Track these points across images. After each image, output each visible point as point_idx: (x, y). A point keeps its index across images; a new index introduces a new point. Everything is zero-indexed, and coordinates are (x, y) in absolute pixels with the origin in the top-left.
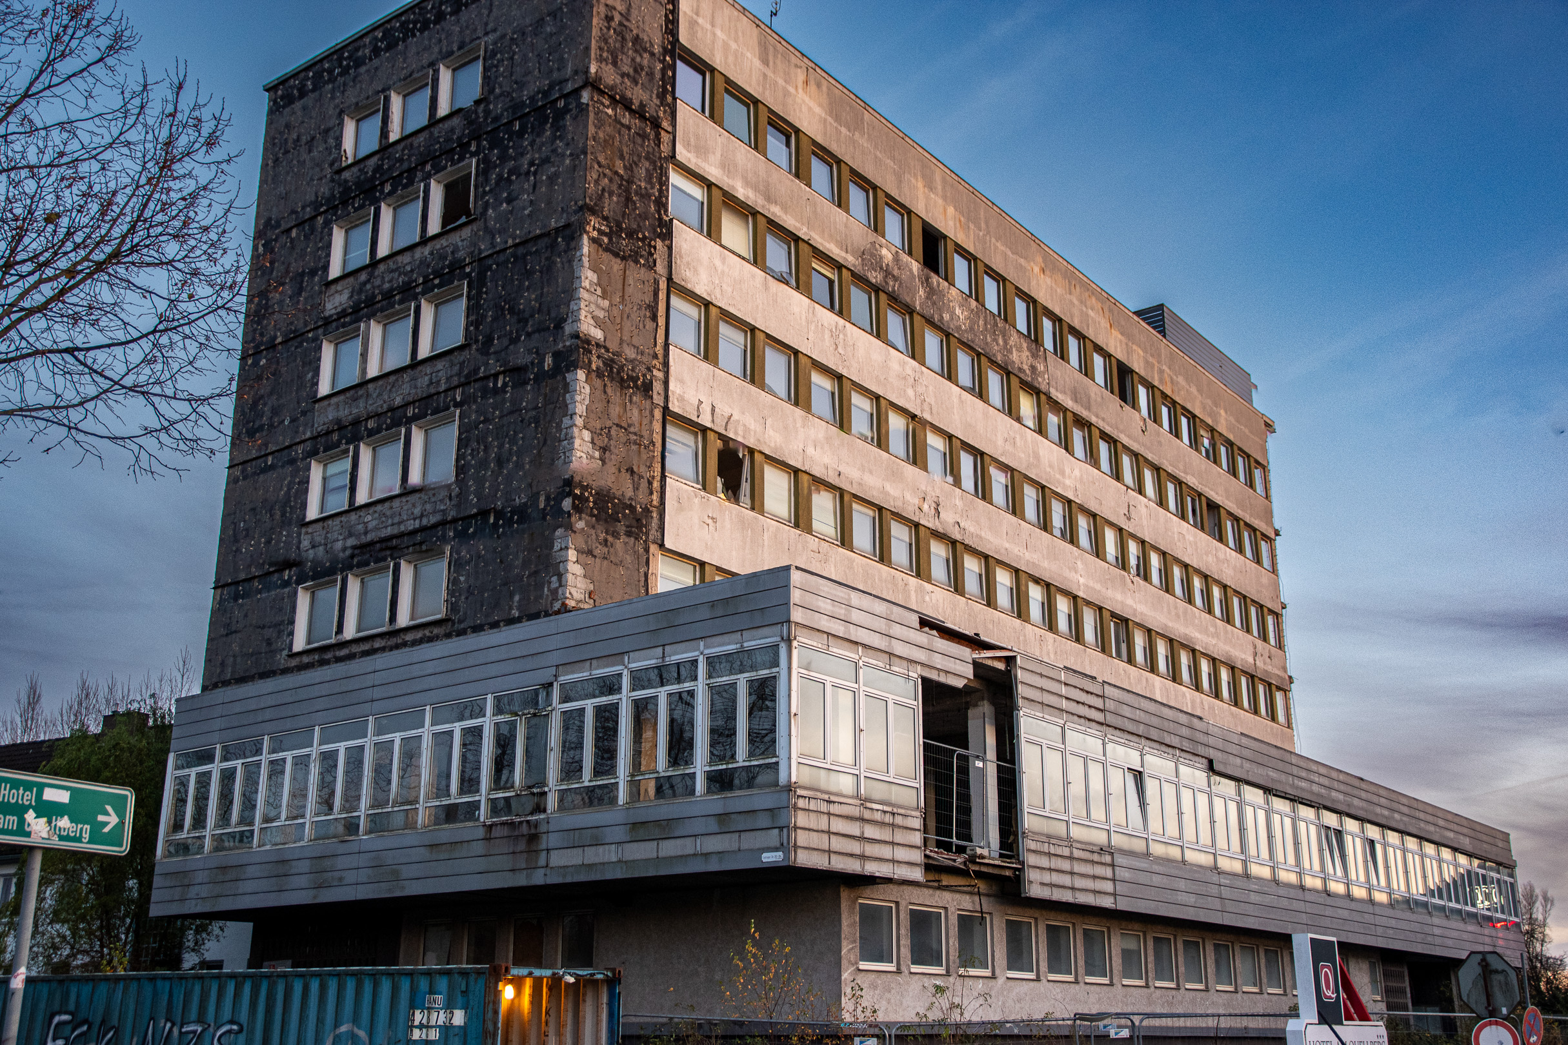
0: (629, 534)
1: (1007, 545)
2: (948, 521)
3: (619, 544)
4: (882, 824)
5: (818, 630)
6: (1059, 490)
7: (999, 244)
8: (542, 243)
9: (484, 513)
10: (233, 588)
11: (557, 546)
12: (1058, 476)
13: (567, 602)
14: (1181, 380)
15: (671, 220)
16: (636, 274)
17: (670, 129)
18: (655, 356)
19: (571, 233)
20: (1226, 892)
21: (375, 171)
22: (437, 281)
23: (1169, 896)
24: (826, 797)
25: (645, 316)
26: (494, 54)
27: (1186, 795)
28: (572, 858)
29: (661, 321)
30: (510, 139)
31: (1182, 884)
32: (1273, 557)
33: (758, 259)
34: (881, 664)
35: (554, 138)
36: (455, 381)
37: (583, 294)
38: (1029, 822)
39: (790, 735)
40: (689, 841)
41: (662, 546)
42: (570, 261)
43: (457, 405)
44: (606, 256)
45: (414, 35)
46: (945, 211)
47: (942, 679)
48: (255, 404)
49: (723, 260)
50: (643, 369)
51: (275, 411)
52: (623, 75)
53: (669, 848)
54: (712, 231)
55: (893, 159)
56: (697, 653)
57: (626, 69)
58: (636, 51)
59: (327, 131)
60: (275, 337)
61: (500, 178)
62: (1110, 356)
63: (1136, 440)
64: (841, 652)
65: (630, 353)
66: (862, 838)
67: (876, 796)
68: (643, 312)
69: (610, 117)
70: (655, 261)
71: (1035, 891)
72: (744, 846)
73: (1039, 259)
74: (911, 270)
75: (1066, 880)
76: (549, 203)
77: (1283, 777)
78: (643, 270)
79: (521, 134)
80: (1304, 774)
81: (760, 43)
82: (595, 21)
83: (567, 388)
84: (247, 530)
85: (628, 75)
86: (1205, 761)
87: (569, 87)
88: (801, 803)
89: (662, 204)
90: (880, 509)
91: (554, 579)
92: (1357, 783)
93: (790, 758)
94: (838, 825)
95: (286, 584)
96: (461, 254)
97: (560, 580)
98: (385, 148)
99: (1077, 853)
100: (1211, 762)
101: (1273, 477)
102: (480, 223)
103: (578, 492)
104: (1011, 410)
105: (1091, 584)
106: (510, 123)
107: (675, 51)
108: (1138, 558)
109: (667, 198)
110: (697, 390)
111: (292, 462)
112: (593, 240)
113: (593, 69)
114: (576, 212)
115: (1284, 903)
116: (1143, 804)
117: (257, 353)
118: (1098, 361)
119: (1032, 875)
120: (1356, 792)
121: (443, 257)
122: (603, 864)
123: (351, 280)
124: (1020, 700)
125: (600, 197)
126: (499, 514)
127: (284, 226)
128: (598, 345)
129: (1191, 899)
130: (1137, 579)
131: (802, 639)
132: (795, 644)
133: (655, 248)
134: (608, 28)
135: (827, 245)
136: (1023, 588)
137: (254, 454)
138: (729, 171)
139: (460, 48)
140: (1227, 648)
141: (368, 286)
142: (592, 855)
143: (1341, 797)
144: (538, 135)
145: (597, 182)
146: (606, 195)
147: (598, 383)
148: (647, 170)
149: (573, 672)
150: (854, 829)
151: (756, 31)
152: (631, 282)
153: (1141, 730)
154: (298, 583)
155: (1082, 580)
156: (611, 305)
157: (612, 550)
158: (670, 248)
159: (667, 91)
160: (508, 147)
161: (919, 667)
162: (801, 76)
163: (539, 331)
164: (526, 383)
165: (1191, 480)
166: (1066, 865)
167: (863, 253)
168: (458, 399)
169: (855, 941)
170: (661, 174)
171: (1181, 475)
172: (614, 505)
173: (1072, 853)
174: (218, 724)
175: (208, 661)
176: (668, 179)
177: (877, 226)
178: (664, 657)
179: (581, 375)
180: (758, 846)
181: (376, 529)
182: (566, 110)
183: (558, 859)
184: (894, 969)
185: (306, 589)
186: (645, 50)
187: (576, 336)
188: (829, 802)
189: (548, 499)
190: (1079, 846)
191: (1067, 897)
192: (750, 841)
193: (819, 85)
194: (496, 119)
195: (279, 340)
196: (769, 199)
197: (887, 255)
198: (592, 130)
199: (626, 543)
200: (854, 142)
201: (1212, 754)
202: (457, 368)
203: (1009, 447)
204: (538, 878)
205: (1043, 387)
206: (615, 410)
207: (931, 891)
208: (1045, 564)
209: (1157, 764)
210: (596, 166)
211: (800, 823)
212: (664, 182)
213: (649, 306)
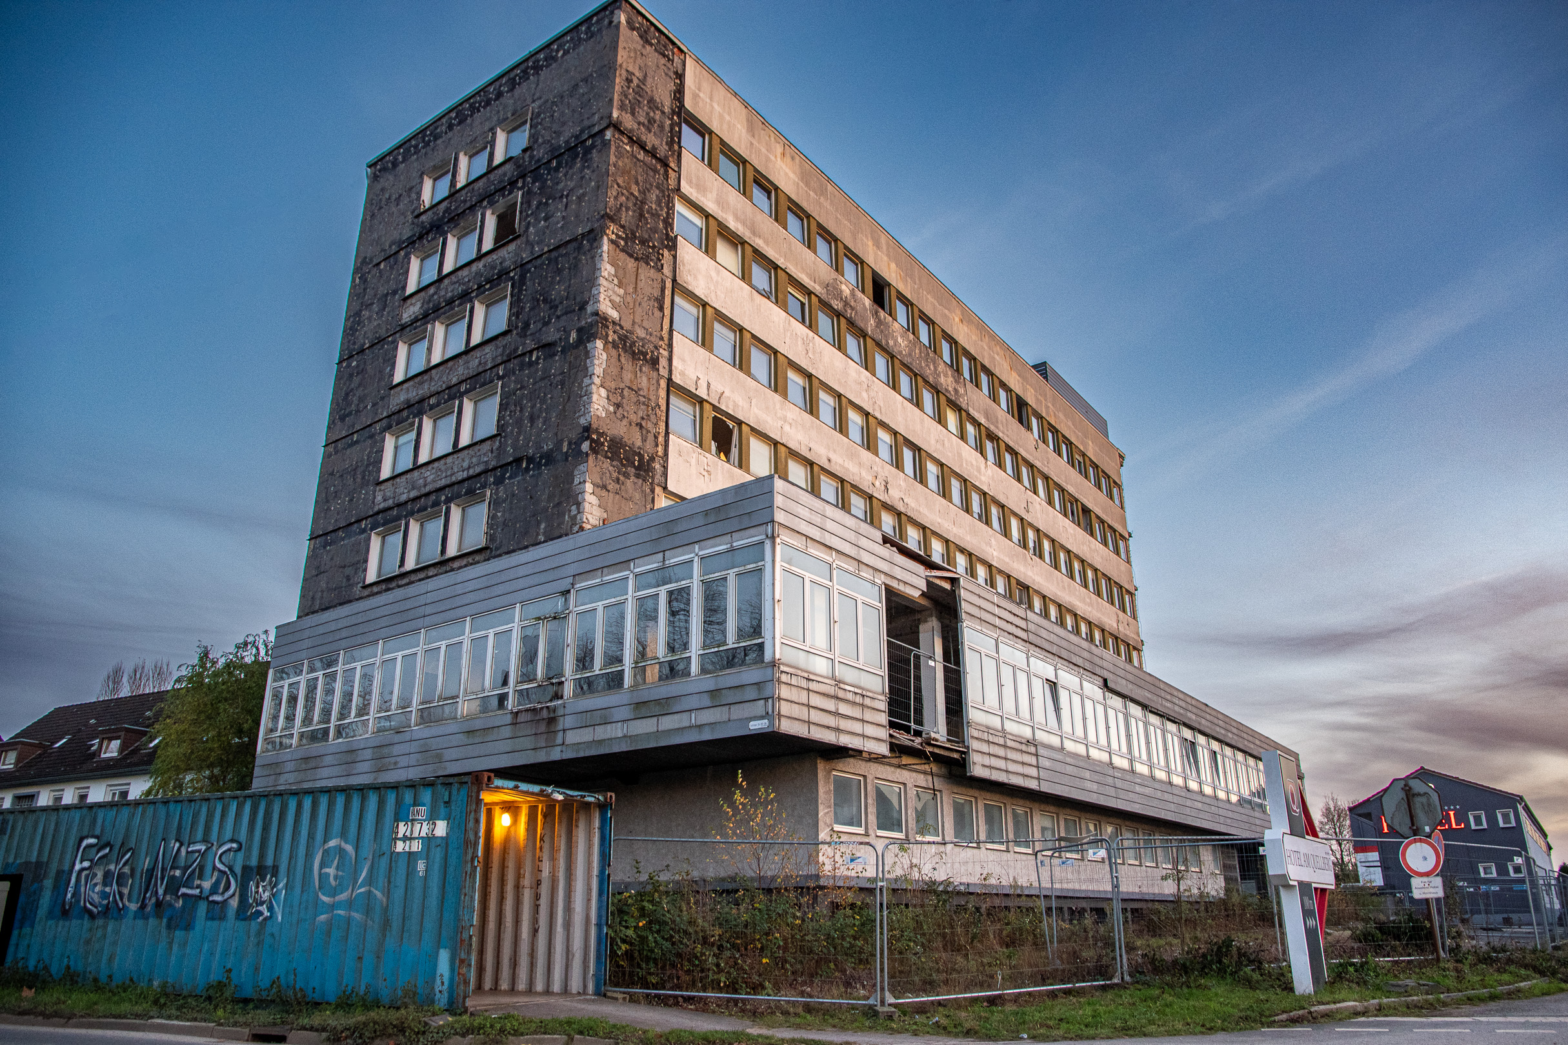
0: (637, 476)
1: (940, 521)
2: (894, 496)
3: (629, 483)
4: (854, 703)
5: (798, 532)
6: (977, 484)
7: (929, 297)
8: (571, 247)
9: (518, 461)
10: (323, 538)
11: (576, 481)
12: (976, 473)
13: (584, 525)
14: (1061, 415)
15: (676, 236)
16: (647, 273)
17: (676, 169)
18: (662, 339)
19: (594, 236)
20: (1119, 784)
21: (444, 212)
22: (488, 286)
23: (1078, 783)
24: (806, 675)
25: (654, 306)
26: (539, 114)
27: (1089, 705)
28: (586, 735)
29: (667, 312)
30: (549, 174)
31: (1087, 775)
32: (1127, 552)
33: (745, 276)
34: (851, 569)
35: (583, 167)
36: (499, 360)
37: (602, 281)
38: (973, 715)
39: (774, 618)
40: (685, 716)
41: (665, 488)
42: (593, 258)
43: (499, 378)
44: (623, 256)
45: (479, 111)
46: (889, 265)
47: (901, 587)
48: (347, 394)
49: (718, 273)
50: (651, 347)
51: (361, 399)
52: (639, 123)
53: (668, 723)
54: (709, 250)
55: (850, 221)
56: (692, 555)
57: (642, 119)
58: (650, 108)
59: (411, 189)
60: (365, 344)
61: (540, 203)
62: (1011, 390)
63: (1031, 455)
64: (817, 553)
65: (641, 333)
66: (836, 714)
67: (848, 679)
68: (652, 303)
69: (628, 152)
70: (662, 265)
71: (978, 771)
72: (733, 717)
73: (958, 312)
74: (864, 304)
75: (1001, 764)
76: (577, 216)
77: (1155, 698)
78: (652, 271)
79: (557, 169)
80: (1169, 697)
81: (748, 120)
82: (617, 80)
83: (588, 355)
84: (336, 492)
85: (644, 125)
86: (1101, 680)
87: (596, 129)
88: (784, 678)
89: (668, 223)
90: (842, 481)
91: (574, 508)
92: (1204, 707)
93: (774, 638)
94: (816, 700)
95: (363, 531)
96: (507, 263)
97: (578, 508)
98: (453, 194)
99: (1010, 743)
100: (1105, 681)
101: (1125, 494)
102: (523, 239)
103: (594, 437)
104: (941, 420)
105: (1002, 557)
106: (549, 161)
107: (683, 116)
108: (1035, 542)
109: (673, 220)
110: (695, 369)
111: (372, 436)
112: (612, 241)
113: (615, 114)
114: (598, 220)
115: (1159, 795)
116: (1057, 709)
117: (351, 357)
118: (1003, 395)
119: (975, 758)
120: (1203, 714)
121: (493, 267)
122: (611, 739)
123: (423, 294)
124: (963, 614)
125: (619, 210)
126: (530, 460)
127: (375, 261)
128: (614, 323)
129: (1095, 787)
130: (1033, 557)
131: (784, 537)
132: (778, 540)
133: (663, 255)
134: (629, 88)
135: (800, 275)
136: (952, 555)
137: (344, 433)
138: (723, 208)
139: (513, 115)
140: (1099, 615)
141: (436, 297)
142: (602, 733)
143: (1194, 717)
144: (571, 168)
145: (616, 198)
146: (624, 209)
147: (614, 352)
148: (657, 196)
149: (587, 580)
150: (830, 705)
151: (744, 111)
152: (643, 278)
153: (1054, 649)
154: (372, 530)
155: (995, 554)
156: (626, 293)
157: (623, 487)
158: (675, 257)
159: (675, 140)
160: (546, 180)
161: (883, 576)
162: (779, 149)
163: (566, 313)
164: (555, 355)
165: (1071, 489)
166: (1001, 752)
167: (828, 285)
168: (501, 373)
169: (830, 807)
170: (669, 201)
171: (1064, 485)
172: (625, 451)
173: (1005, 742)
174: (307, 643)
175: (303, 596)
176: (674, 206)
177: (838, 268)
178: (664, 560)
179: (599, 344)
180: (745, 716)
181: (434, 481)
182: (593, 146)
183: (572, 737)
184: (863, 832)
185: (378, 534)
186: (658, 108)
187: (596, 314)
188: (808, 679)
189: (570, 444)
190: (1011, 737)
191: (1001, 777)
192: (738, 712)
193: (793, 158)
194: (539, 160)
195: (367, 346)
196: (754, 233)
197: (846, 290)
198: (613, 159)
199: (635, 483)
200: (820, 205)
201: (1106, 674)
202: (500, 350)
203: (939, 446)
204: (556, 755)
205: (964, 406)
206: (628, 376)
207: (893, 769)
208: (968, 538)
209: (1067, 678)
210: (616, 186)
211: (783, 695)
212: (670, 208)
213: (657, 299)
